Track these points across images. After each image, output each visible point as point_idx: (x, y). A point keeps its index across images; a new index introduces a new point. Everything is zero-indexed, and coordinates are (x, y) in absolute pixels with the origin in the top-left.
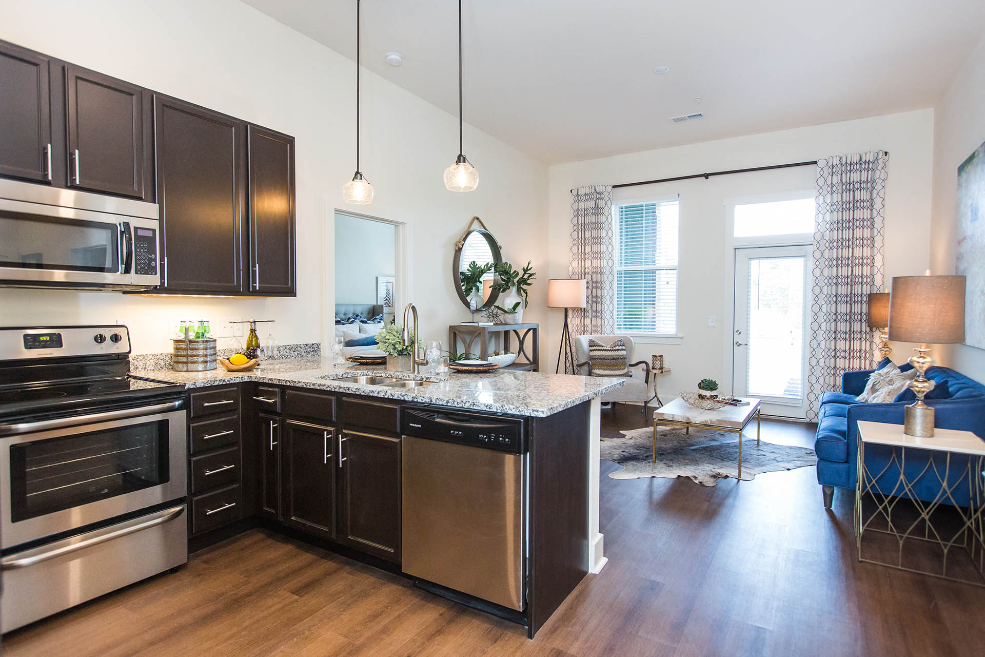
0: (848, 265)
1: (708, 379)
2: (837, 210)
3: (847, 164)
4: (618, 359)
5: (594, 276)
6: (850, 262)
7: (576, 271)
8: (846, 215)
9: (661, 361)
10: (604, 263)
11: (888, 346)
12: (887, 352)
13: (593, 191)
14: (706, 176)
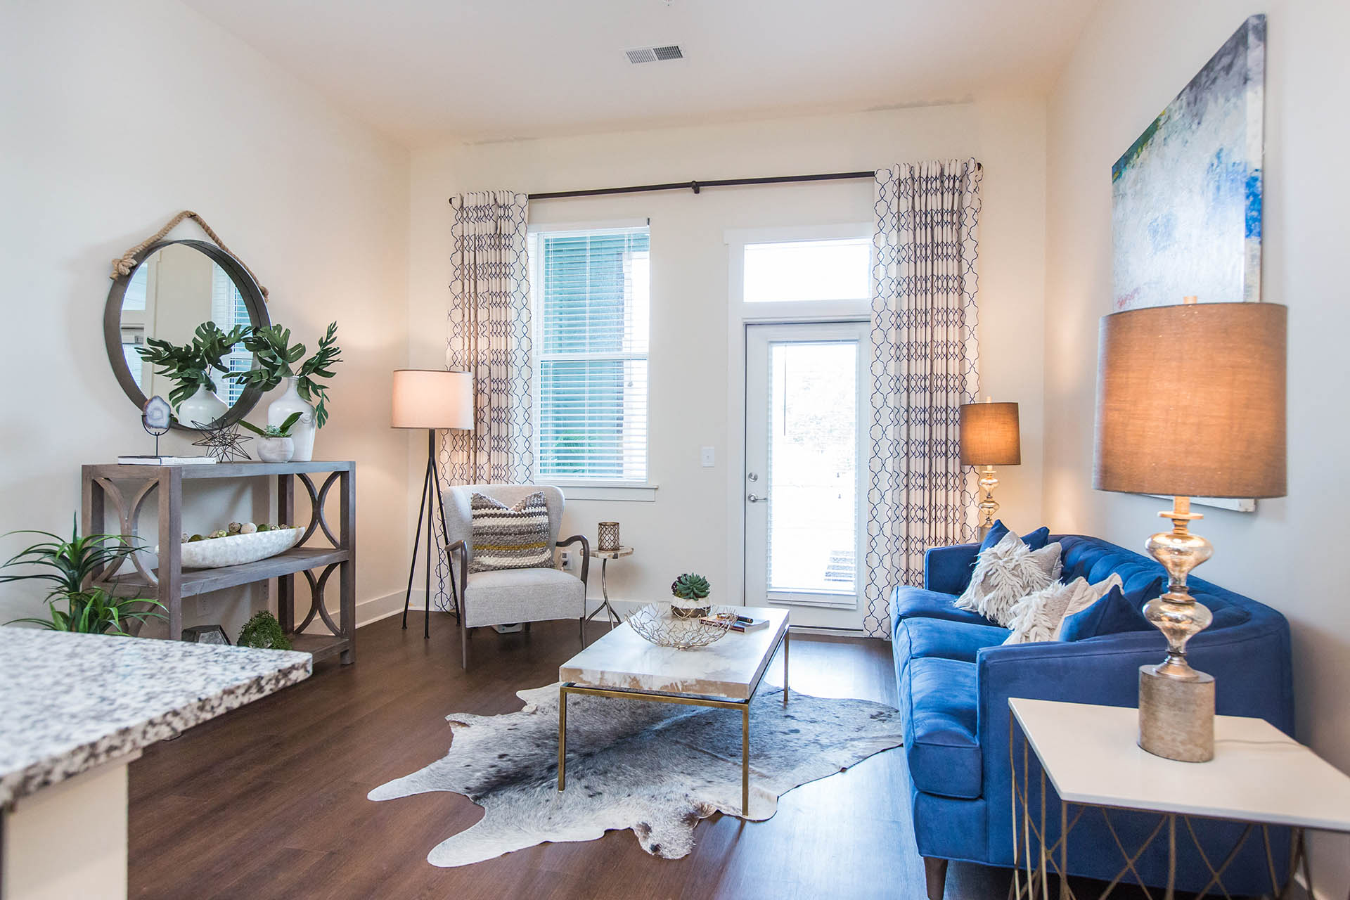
0: (925, 356)
1: (690, 574)
2: (907, 259)
3: (922, 180)
4: (531, 532)
5: (494, 368)
6: (927, 351)
7: (460, 358)
8: (922, 268)
9: (616, 535)
10: (513, 343)
11: (993, 499)
12: (991, 510)
13: (492, 202)
14: (696, 187)
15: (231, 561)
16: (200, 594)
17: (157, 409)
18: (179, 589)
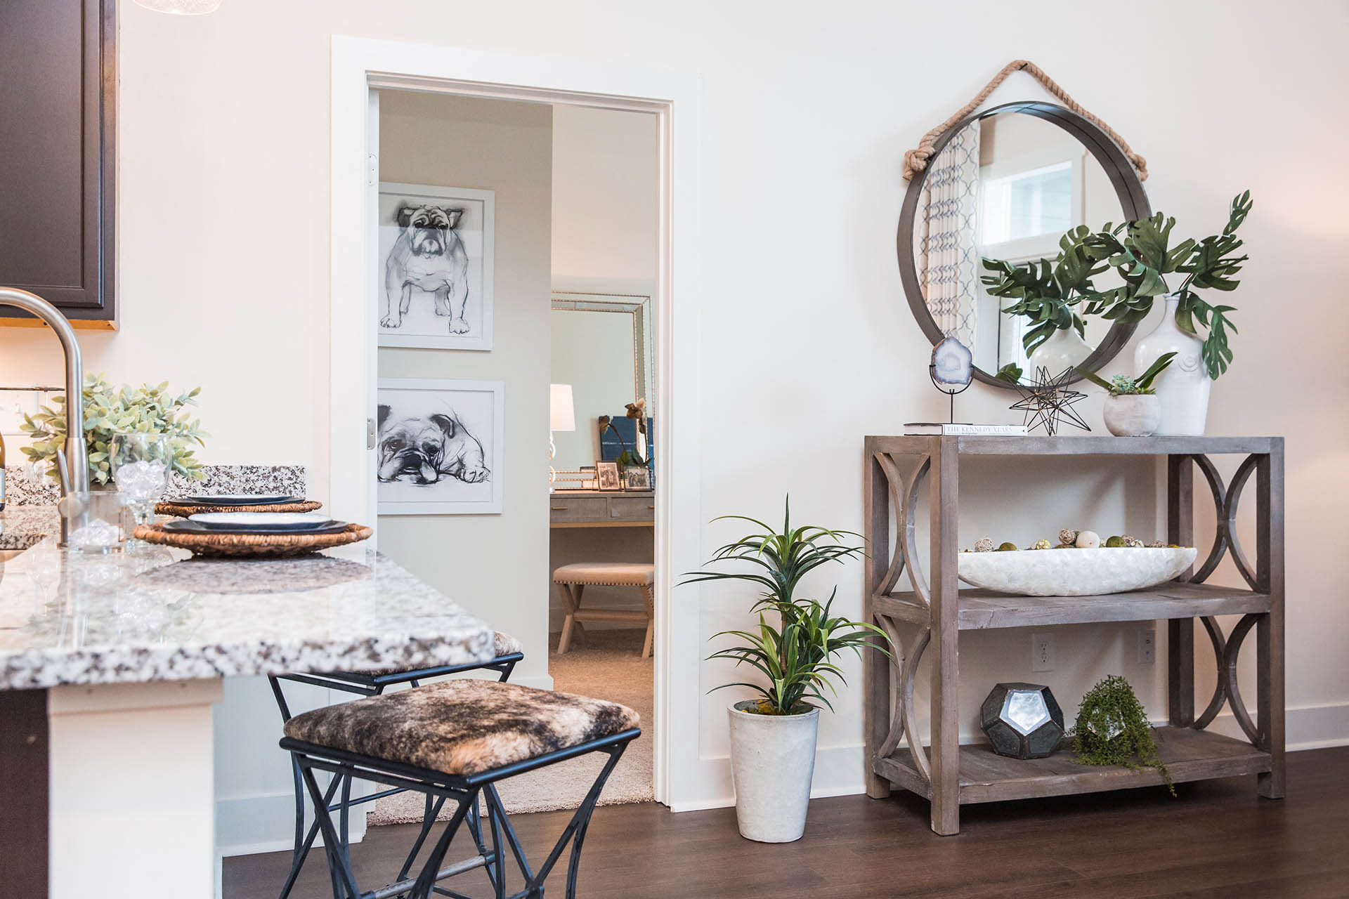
15: (1056, 588)
16: (987, 629)
17: (950, 355)
18: (955, 615)
